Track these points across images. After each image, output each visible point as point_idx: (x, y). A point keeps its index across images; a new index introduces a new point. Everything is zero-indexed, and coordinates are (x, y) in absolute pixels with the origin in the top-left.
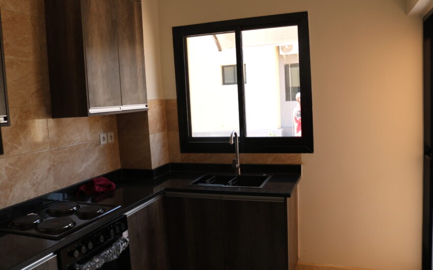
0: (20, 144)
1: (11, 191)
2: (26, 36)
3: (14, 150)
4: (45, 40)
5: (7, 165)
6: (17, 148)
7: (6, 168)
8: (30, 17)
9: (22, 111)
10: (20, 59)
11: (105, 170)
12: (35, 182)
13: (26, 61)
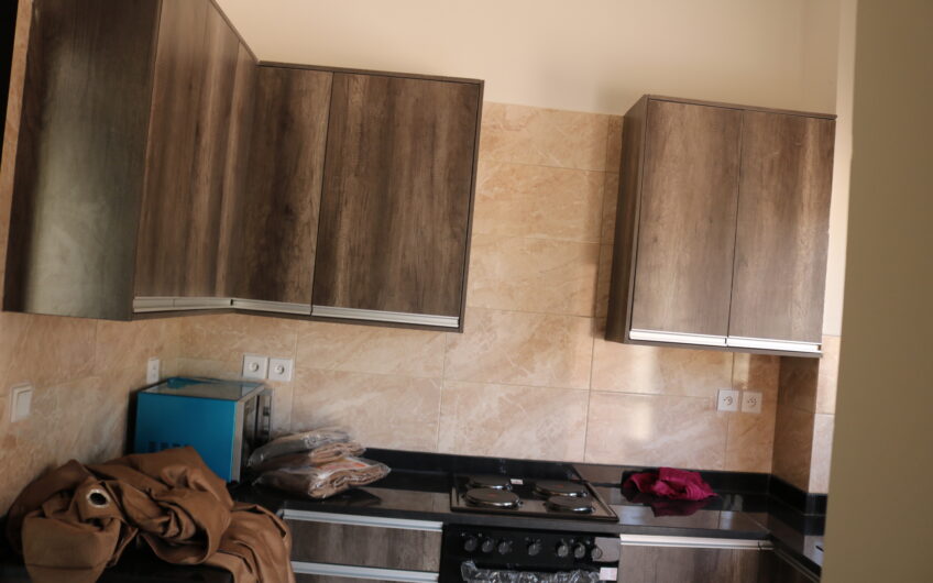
0: (532, 370)
1: (500, 436)
2: (576, 203)
3: (519, 377)
4: (615, 208)
5: (503, 395)
6: (525, 375)
7: (501, 399)
8: (587, 173)
9: (546, 319)
10: (559, 238)
11: (719, 462)
12: (546, 435)
13: (569, 243)
